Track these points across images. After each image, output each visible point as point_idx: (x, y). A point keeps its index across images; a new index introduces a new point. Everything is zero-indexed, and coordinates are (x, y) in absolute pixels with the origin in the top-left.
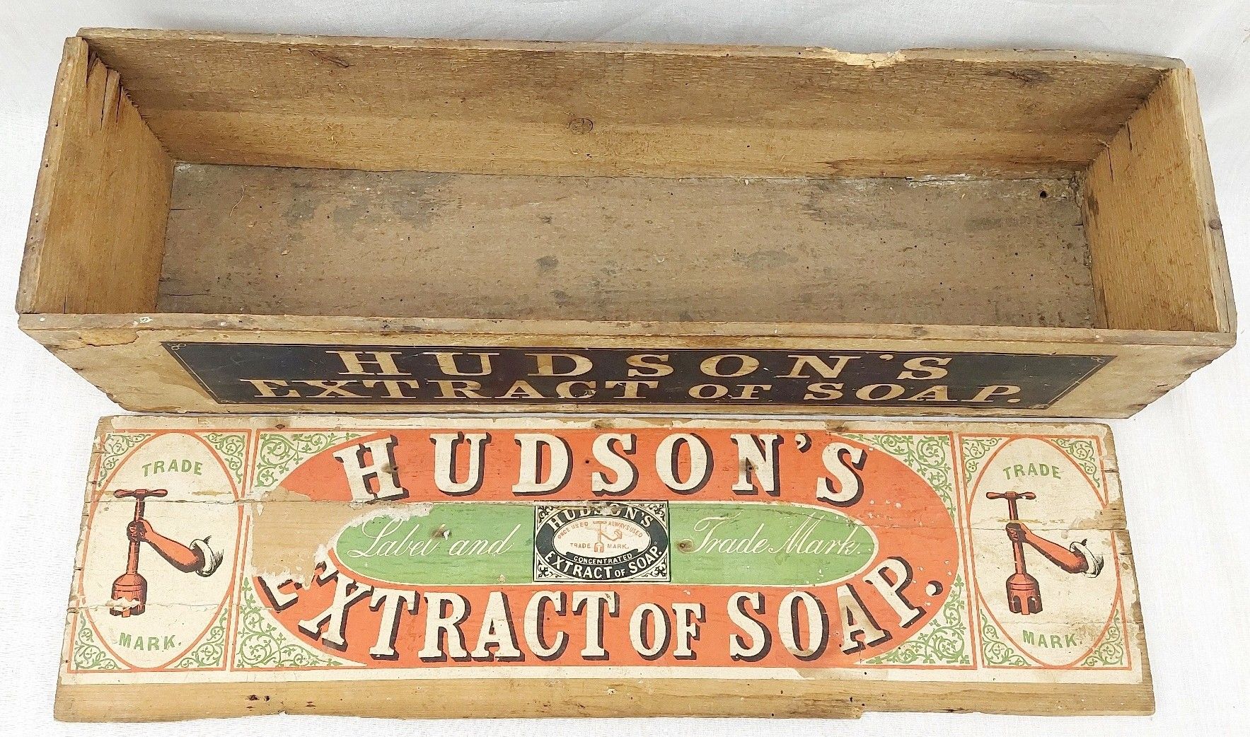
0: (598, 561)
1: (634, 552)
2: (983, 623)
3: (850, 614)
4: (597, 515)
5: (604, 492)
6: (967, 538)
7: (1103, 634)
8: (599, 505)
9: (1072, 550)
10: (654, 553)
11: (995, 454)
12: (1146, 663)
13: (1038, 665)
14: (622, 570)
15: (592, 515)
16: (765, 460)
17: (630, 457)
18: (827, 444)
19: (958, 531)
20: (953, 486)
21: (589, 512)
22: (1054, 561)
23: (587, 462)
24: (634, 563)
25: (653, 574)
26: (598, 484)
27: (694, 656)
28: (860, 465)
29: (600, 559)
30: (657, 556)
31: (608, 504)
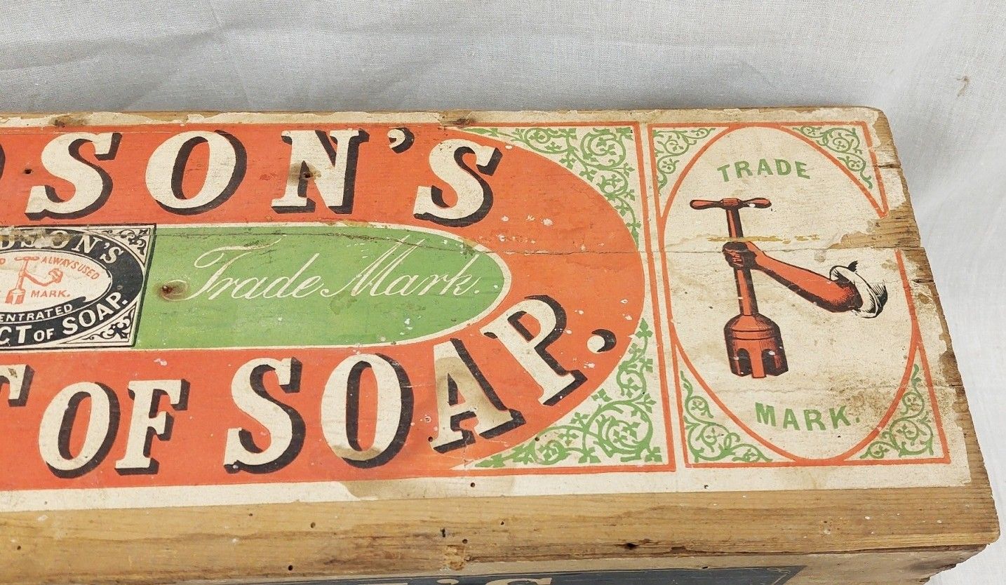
0: (9, 316)
1: (78, 303)
2: (685, 393)
3: (453, 386)
4: (25, 247)
5: (46, 213)
6: (658, 266)
7: (895, 405)
8: (34, 233)
9: (834, 278)
10: (114, 303)
11: (705, 148)
12: (974, 450)
13: (785, 459)
14: (48, 331)
15: (17, 246)
16: (334, 163)
17: (104, 164)
18: (438, 141)
19: (644, 256)
20: (638, 193)
21: (11, 244)
22: (804, 294)
23: (28, 172)
24: (73, 319)
25: (104, 335)
26: (38, 200)
27: (154, 468)
28: (490, 168)
29: (12, 314)
30: (118, 307)
31: (49, 232)
